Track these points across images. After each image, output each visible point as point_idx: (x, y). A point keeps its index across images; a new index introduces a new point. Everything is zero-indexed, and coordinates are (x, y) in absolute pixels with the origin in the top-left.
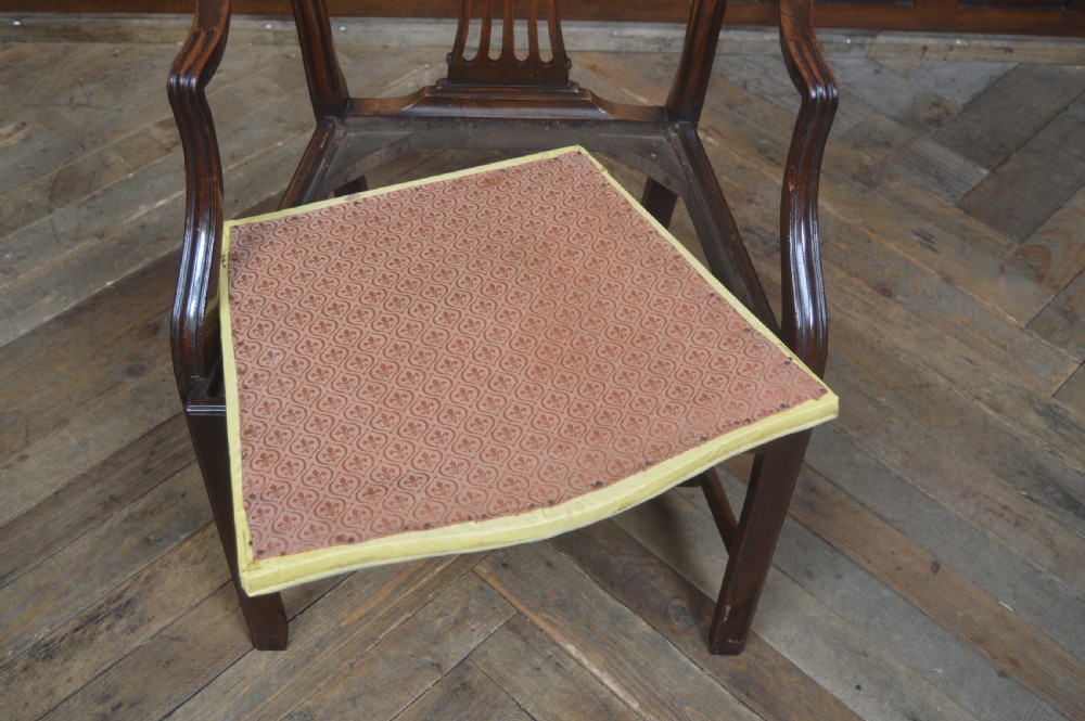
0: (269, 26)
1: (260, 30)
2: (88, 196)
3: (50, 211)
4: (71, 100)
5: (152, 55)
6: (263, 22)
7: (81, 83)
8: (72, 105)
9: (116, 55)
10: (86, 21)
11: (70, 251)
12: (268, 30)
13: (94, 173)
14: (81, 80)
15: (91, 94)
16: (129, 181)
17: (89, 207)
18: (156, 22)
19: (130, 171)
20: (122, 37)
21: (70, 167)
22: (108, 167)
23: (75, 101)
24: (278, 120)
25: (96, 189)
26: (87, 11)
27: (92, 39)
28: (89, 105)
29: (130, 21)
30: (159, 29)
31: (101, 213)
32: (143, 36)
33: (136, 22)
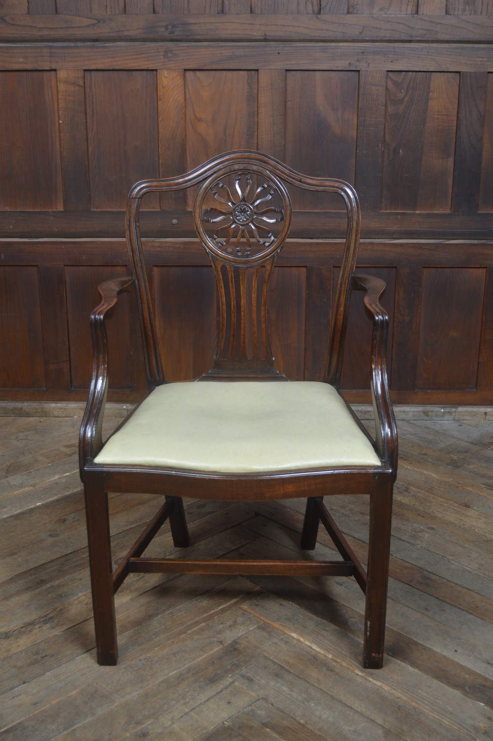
0: (125, 407)
1: (120, 409)
2: (28, 472)
3: (7, 477)
4: (17, 438)
5: (60, 421)
6: (122, 405)
7: (22, 432)
8: (17, 439)
9: (40, 422)
10: (26, 405)
11: (18, 491)
12: (124, 409)
13: (30, 464)
14: (22, 430)
15: (28, 435)
16: (50, 466)
17: (28, 476)
18: (64, 405)
19: (50, 463)
20: (45, 414)
21: (17, 462)
22: (37, 461)
23: (19, 438)
25: (31, 469)
26: (27, 401)
27: (28, 415)
28: (26, 439)
29: (50, 404)
30: (65, 409)
31: (34, 478)
32: (56, 413)
33: (53, 405)
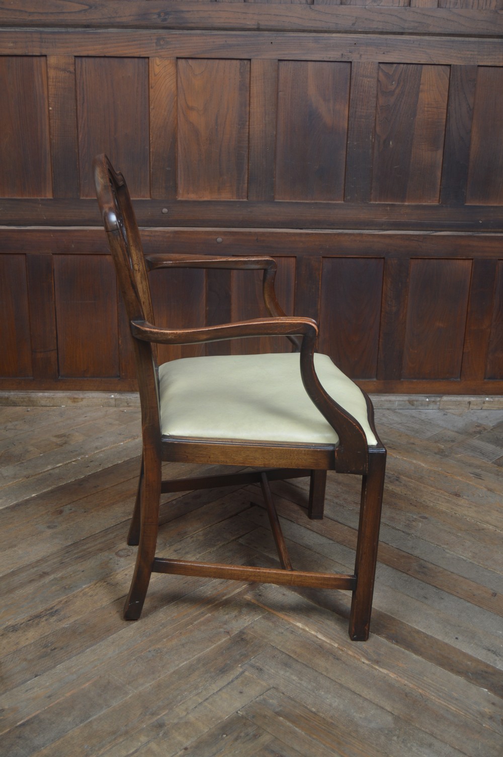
0: (113, 396)
1: (108, 399)
2: (20, 462)
4: (5, 428)
5: (48, 411)
6: (110, 394)
7: (10, 421)
9: (28, 411)
10: (13, 395)
11: (12, 482)
12: (112, 398)
13: (21, 454)
14: (10, 420)
15: (16, 425)
16: (41, 457)
17: (20, 467)
18: (52, 394)
19: (41, 453)
20: (31, 403)
21: (8, 452)
22: (28, 452)
23: (8, 428)
24: (120, 434)
25: (23, 460)
27: (15, 404)
28: (15, 429)
29: (37, 394)
30: (53, 398)
31: (27, 468)
32: (43, 402)
33: (41, 394)
